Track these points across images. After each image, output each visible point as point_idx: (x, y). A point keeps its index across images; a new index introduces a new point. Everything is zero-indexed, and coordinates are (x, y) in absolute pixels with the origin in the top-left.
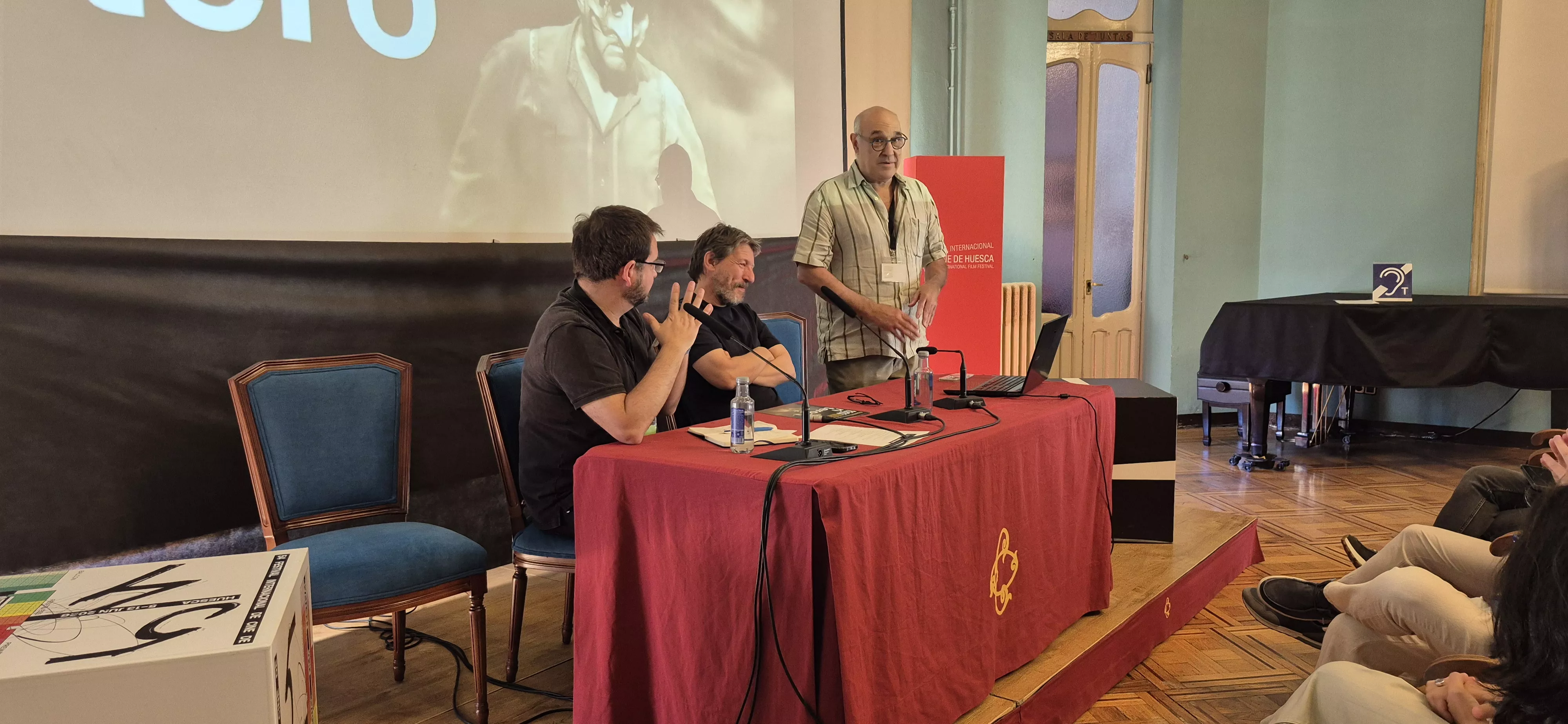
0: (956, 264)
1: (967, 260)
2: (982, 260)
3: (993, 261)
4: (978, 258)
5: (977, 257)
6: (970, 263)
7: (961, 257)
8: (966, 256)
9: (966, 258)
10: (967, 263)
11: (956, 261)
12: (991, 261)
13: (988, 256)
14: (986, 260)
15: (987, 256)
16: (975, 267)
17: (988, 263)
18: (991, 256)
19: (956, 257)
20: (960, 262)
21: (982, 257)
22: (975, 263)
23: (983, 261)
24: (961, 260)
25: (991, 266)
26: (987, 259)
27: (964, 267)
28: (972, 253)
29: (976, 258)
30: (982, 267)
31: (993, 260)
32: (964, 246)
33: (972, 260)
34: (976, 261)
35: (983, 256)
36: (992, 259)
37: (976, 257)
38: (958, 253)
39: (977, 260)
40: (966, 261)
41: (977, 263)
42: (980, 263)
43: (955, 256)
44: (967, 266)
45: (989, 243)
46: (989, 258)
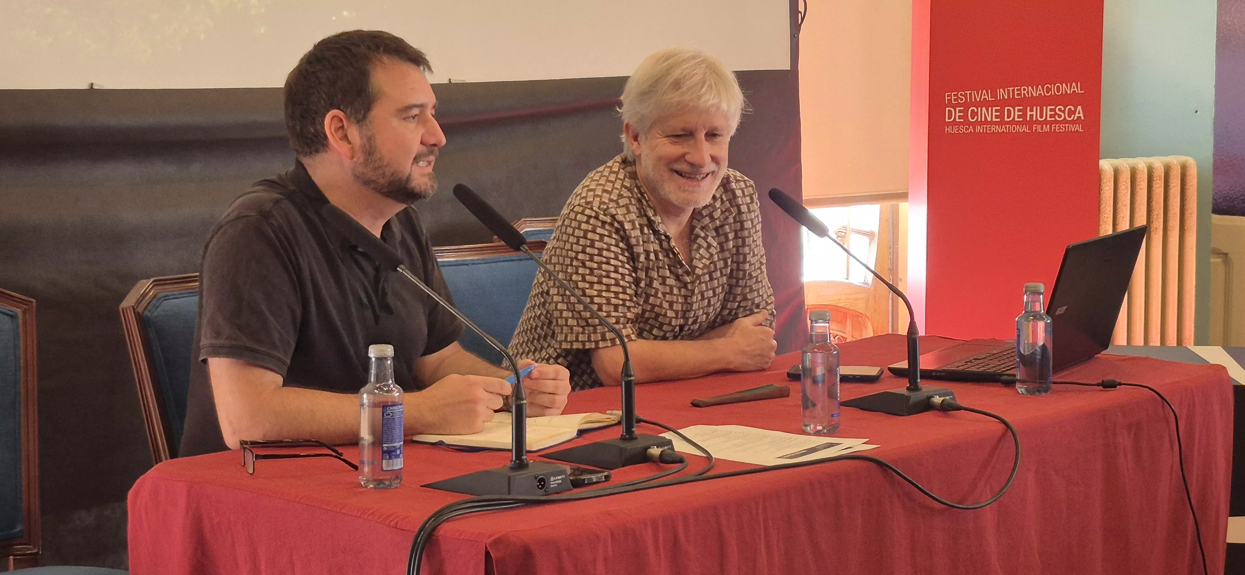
0: (1008, 123)
1: (1031, 116)
2: (1060, 116)
3: (1083, 118)
4: (1053, 113)
5: (1051, 110)
6: (1037, 122)
7: (1019, 111)
8: (1028, 108)
9: (1029, 113)
10: (1031, 123)
11: (1009, 117)
12: (1079, 118)
13: (1073, 109)
14: (1070, 117)
15: (1070, 109)
16: (1046, 128)
17: (1073, 122)
18: (1079, 108)
19: (1009, 111)
20: (1016, 119)
21: (1060, 110)
22: (1046, 122)
23: (1062, 118)
24: (1019, 116)
25: (1078, 128)
26: (1071, 113)
27: (1025, 129)
28: (1042, 102)
29: (1049, 113)
30: (1062, 128)
31: (1081, 115)
32: (1024, 90)
33: (1041, 117)
34: (1048, 119)
35: (1063, 109)
36: (1080, 113)
37: (1048, 111)
38: (1012, 102)
39: (1051, 116)
40: (1028, 119)
41: (1051, 123)
42: (1056, 122)
43: (1006, 108)
44: (1031, 128)
45: (1074, 84)
46: (1074, 113)
